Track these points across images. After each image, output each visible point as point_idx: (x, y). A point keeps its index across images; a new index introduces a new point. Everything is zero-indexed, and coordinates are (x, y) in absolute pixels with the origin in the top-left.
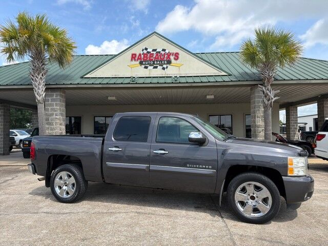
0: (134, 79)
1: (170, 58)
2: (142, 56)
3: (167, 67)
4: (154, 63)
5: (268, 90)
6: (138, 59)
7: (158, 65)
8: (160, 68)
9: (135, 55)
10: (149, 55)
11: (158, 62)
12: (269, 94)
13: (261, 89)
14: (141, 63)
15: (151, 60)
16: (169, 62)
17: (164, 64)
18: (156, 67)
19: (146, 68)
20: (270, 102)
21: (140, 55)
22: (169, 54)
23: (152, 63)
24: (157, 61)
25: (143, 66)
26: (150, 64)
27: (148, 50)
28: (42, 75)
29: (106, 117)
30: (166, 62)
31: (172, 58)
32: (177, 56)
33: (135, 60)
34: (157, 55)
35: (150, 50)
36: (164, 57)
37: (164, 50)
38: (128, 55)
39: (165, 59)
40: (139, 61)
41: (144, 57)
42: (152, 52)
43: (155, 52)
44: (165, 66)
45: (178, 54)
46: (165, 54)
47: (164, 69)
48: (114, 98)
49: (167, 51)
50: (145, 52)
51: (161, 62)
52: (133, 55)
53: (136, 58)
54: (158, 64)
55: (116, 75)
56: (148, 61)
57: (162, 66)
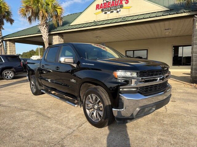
1: (122, 4)
3: (120, 10)
7: (114, 10)
8: (115, 12)
9: (99, 5)
10: (107, 3)
11: (114, 8)
14: (102, 11)
16: (122, 7)
17: (118, 8)
19: (106, 13)
21: (102, 4)
23: (109, 9)
26: (108, 10)
28: (45, 27)
30: (119, 7)
33: (98, 9)
36: (118, 3)
40: (101, 9)
41: (104, 5)
44: (118, 10)
47: (118, 12)
52: (97, 5)
53: (99, 7)
55: (87, 21)
56: (107, 8)
57: (117, 10)
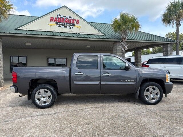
2: (57, 19)
4: (64, 24)
5: (124, 44)
6: (55, 21)
12: (125, 46)
13: (121, 43)
15: (63, 22)
18: (66, 27)
20: (125, 50)
22: (73, 20)
24: (66, 23)
25: (58, 25)
27: (61, 16)
29: (19, 56)
31: (75, 22)
32: (78, 22)
34: (66, 20)
35: (62, 16)
37: (70, 17)
38: (48, 17)
39: (71, 22)
42: (63, 18)
43: (65, 18)
45: (78, 20)
46: (71, 20)
48: (30, 44)
49: (72, 18)
50: (59, 17)
51: (69, 24)
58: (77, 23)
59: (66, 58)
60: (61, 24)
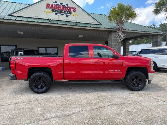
0: (50, 20)
1: (71, 11)
2: (54, 6)
3: (69, 16)
4: (61, 12)
5: (121, 34)
8: (65, 15)
9: (49, 5)
10: (58, 6)
11: (64, 12)
12: (121, 36)
13: (117, 33)
16: (70, 13)
17: (67, 13)
18: (62, 15)
19: (56, 14)
20: (121, 40)
21: (52, 5)
22: (70, 8)
25: (54, 13)
26: (59, 12)
27: (57, 3)
29: (9, 46)
31: (72, 10)
32: (75, 10)
33: (49, 8)
34: (63, 7)
35: (59, 3)
37: (67, 5)
38: (44, 4)
39: (68, 10)
40: (52, 9)
41: (55, 7)
42: (60, 5)
43: (62, 5)
44: (68, 15)
45: (75, 8)
46: (68, 7)
48: (22, 33)
49: (69, 6)
50: (55, 4)
51: (66, 12)
52: (47, 4)
53: (50, 7)
54: (64, 13)
55: (36, 17)
56: (57, 10)
57: (66, 14)
58: (73, 11)
59: (57, 48)
60: (57, 11)
